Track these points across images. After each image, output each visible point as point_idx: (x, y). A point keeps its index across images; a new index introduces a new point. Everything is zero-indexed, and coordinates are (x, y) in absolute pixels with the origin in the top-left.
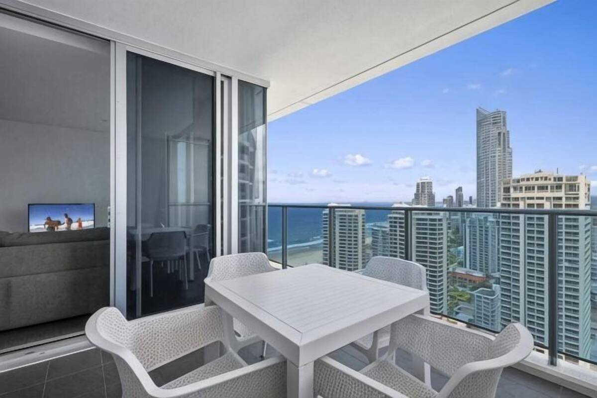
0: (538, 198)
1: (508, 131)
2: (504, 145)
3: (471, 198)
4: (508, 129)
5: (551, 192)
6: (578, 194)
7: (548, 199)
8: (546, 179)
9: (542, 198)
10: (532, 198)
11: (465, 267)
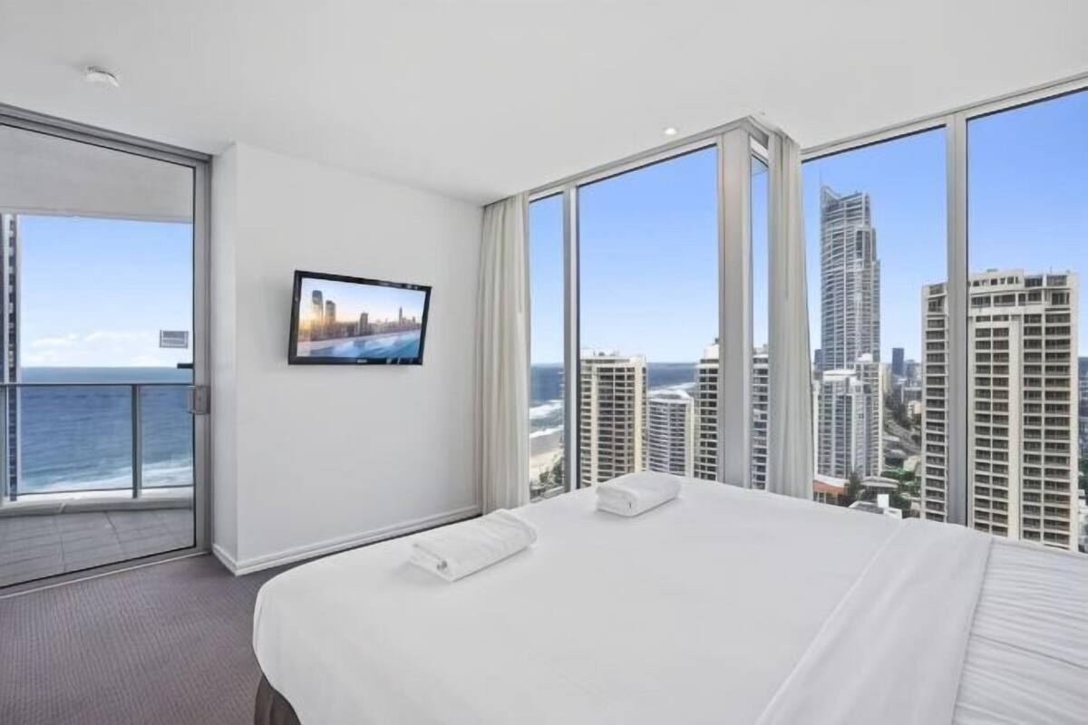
0: (997, 318)
2: (867, 254)
5: (1020, 305)
6: (1068, 309)
7: (1015, 317)
8: (1011, 281)
9: (1006, 318)
10: (987, 318)
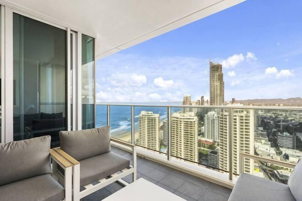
1: (223, 74)
2: (221, 79)
3: (207, 100)
4: (222, 73)
11: (205, 138)
